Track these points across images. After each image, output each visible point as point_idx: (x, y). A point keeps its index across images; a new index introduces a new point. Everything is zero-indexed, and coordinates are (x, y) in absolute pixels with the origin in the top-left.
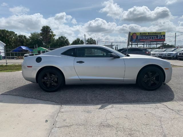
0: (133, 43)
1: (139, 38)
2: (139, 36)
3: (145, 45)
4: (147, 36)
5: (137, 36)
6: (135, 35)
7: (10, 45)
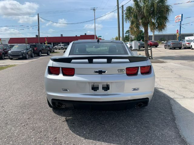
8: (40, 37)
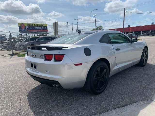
0: (22, 33)
1: (27, 28)
2: (27, 27)
3: (33, 35)
4: (33, 27)
5: (25, 27)
6: (23, 25)
8: (124, 27)
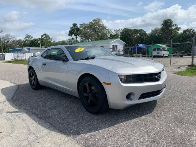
7: (131, 43)
